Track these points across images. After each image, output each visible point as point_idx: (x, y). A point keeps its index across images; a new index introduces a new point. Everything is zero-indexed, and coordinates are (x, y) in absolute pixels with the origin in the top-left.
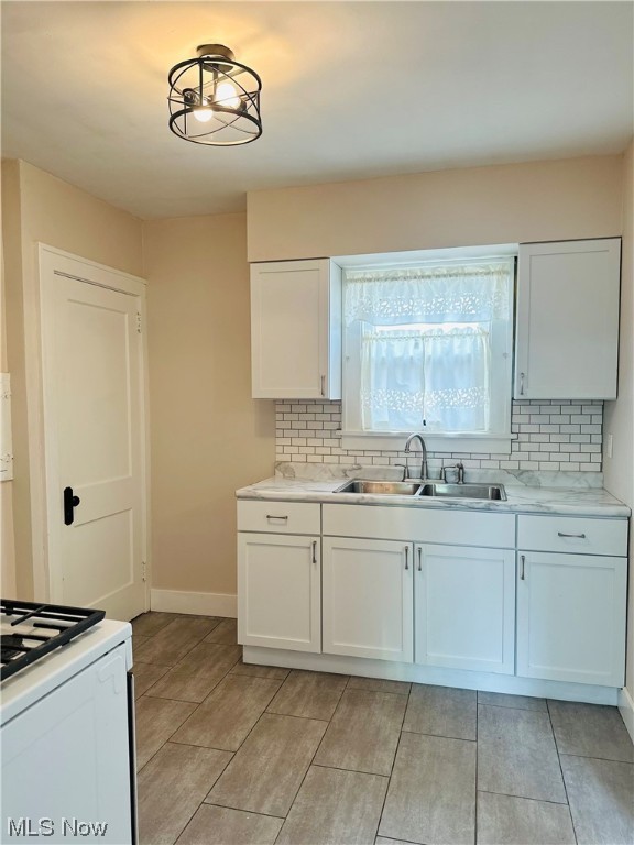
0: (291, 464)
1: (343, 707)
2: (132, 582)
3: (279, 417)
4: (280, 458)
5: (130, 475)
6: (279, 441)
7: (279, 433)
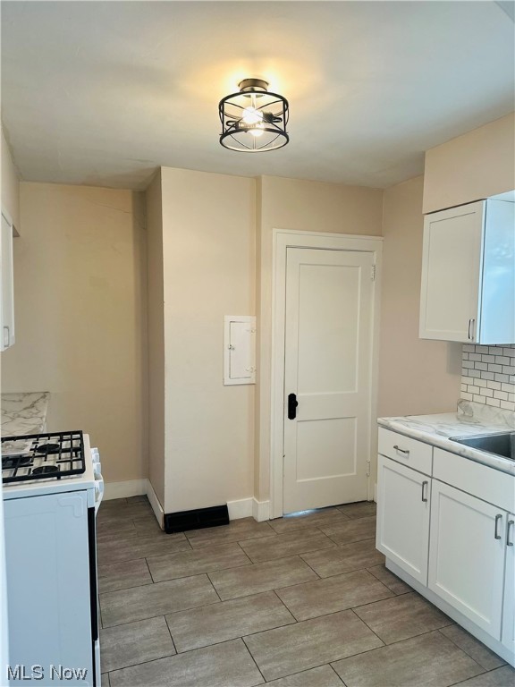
0: (471, 404)
1: (413, 643)
2: (354, 474)
3: (465, 356)
4: (464, 396)
5: (357, 391)
6: (465, 380)
7: (464, 372)
